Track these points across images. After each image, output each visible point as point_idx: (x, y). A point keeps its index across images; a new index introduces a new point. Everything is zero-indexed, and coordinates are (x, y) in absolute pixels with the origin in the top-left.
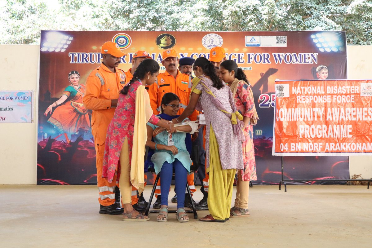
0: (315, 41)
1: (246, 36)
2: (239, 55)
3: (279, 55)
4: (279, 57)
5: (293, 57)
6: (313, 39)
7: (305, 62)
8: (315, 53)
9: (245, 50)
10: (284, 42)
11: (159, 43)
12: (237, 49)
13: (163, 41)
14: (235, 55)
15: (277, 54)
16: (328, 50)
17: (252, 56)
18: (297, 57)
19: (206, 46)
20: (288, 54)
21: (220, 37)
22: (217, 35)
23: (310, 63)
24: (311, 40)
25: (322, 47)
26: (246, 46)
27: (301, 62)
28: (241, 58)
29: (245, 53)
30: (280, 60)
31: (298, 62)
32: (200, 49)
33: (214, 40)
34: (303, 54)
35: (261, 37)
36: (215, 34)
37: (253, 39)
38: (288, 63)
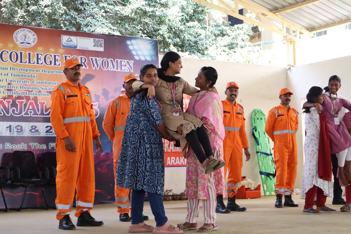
0: (131, 47)
1: (62, 35)
2: (55, 56)
3: (96, 59)
4: (96, 62)
5: (110, 63)
6: (129, 45)
7: (121, 69)
8: (131, 61)
9: (61, 51)
10: (101, 46)
12: (52, 50)
14: (51, 56)
15: (94, 58)
16: (143, 59)
18: (114, 64)
19: (18, 43)
20: (105, 59)
21: (34, 33)
22: (30, 30)
23: (126, 71)
24: (127, 46)
25: (137, 55)
26: (62, 47)
27: (117, 69)
28: (57, 60)
29: (62, 55)
30: (98, 65)
31: (115, 70)
32: (11, 45)
33: (27, 36)
34: (119, 60)
35: (78, 37)
36: (28, 30)
37: (70, 39)
38: (105, 69)
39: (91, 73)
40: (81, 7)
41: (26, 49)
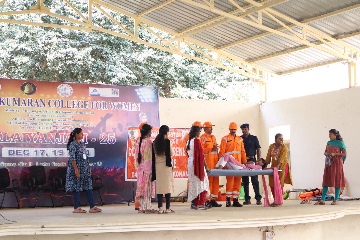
0: (138, 94)
1: (90, 88)
2: (85, 102)
3: (113, 103)
4: (114, 105)
5: (123, 105)
6: (137, 92)
7: (131, 109)
8: (138, 103)
9: (89, 98)
10: (117, 93)
11: (23, 89)
12: (83, 98)
13: (26, 88)
14: (82, 102)
15: (112, 103)
16: (147, 101)
17: (95, 104)
18: (126, 106)
19: (60, 94)
20: (120, 103)
21: (70, 87)
22: (68, 85)
23: (135, 110)
24: (136, 93)
25: (143, 99)
26: (90, 95)
27: (129, 109)
28: (86, 105)
29: (90, 101)
30: (115, 107)
31: (127, 110)
32: (55, 96)
33: (66, 89)
34: (130, 103)
35: (101, 88)
36: (67, 85)
37: (95, 90)
38: (120, 110)
39: (110, 113)
40: (106, 57)
41: (66, 98)
